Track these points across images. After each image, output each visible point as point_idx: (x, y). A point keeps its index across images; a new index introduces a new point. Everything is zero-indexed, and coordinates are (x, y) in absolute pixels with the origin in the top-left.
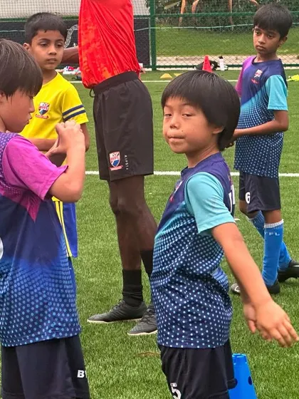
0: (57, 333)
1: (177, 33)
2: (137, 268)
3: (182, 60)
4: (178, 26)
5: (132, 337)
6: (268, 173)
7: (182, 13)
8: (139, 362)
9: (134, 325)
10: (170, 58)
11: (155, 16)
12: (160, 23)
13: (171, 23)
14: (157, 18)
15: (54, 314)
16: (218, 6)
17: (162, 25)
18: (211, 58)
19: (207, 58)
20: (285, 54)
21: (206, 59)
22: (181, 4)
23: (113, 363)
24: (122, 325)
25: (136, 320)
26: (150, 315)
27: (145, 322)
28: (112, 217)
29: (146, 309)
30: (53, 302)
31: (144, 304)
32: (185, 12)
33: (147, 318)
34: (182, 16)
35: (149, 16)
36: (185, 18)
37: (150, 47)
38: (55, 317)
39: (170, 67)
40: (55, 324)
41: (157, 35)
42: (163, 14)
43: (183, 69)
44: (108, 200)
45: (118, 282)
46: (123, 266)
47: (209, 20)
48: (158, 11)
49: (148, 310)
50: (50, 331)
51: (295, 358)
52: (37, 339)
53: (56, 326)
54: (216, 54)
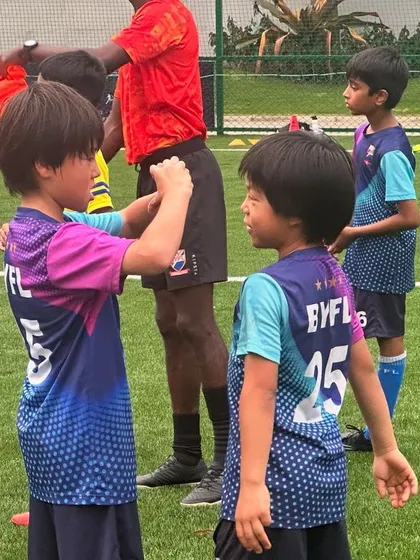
0: (98, 498)
1: (253, 82)
2: (194, 412)
3: (259, 120)
4: (254, 72)
5: (186, 508)
6: (396, 289)
7: (260, 55)
8: (195, 544)
9: (188, 492)
10: (243, 117)
11: (224, 59)
12: (230, 68)
13: (245, 69)
14: (225, 62)
15: (97, 470)
16: (312, 45)
17: (232, 72)
18: (301, 119)
19: (294, 118)
20: (404, 114)
21: (294, 120)
22: (259, 42)
23: (159, 545)
24: (171, 491)
25: (192, 484)
26: (211, 478)
27: (205, 487)
28: (159, 339)
29: (206, 469)
30: (97, 453)
31: (204, 463)
32: (264, 54)
33: (207, 483)
34: (261, 58)
35: (215, 58)
36: (265, 61)
37: (215, 102)
38: (96, 475)
39: (243, 129)
40: (96, 484)
41: (226, 86)
42: (234, 55)
43: (262, 133)
44: (153, 316)
45: (167, 431)
46: (174, 408)
47: (299, 65)
48: (227, 52)
49: (210, 472)
50: (88, 494)
51: (415, 543)
52: (66, 501)
53: (97, 488)
54: (307, 113)
